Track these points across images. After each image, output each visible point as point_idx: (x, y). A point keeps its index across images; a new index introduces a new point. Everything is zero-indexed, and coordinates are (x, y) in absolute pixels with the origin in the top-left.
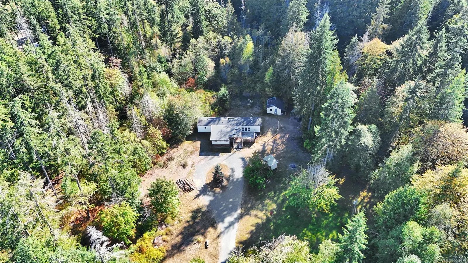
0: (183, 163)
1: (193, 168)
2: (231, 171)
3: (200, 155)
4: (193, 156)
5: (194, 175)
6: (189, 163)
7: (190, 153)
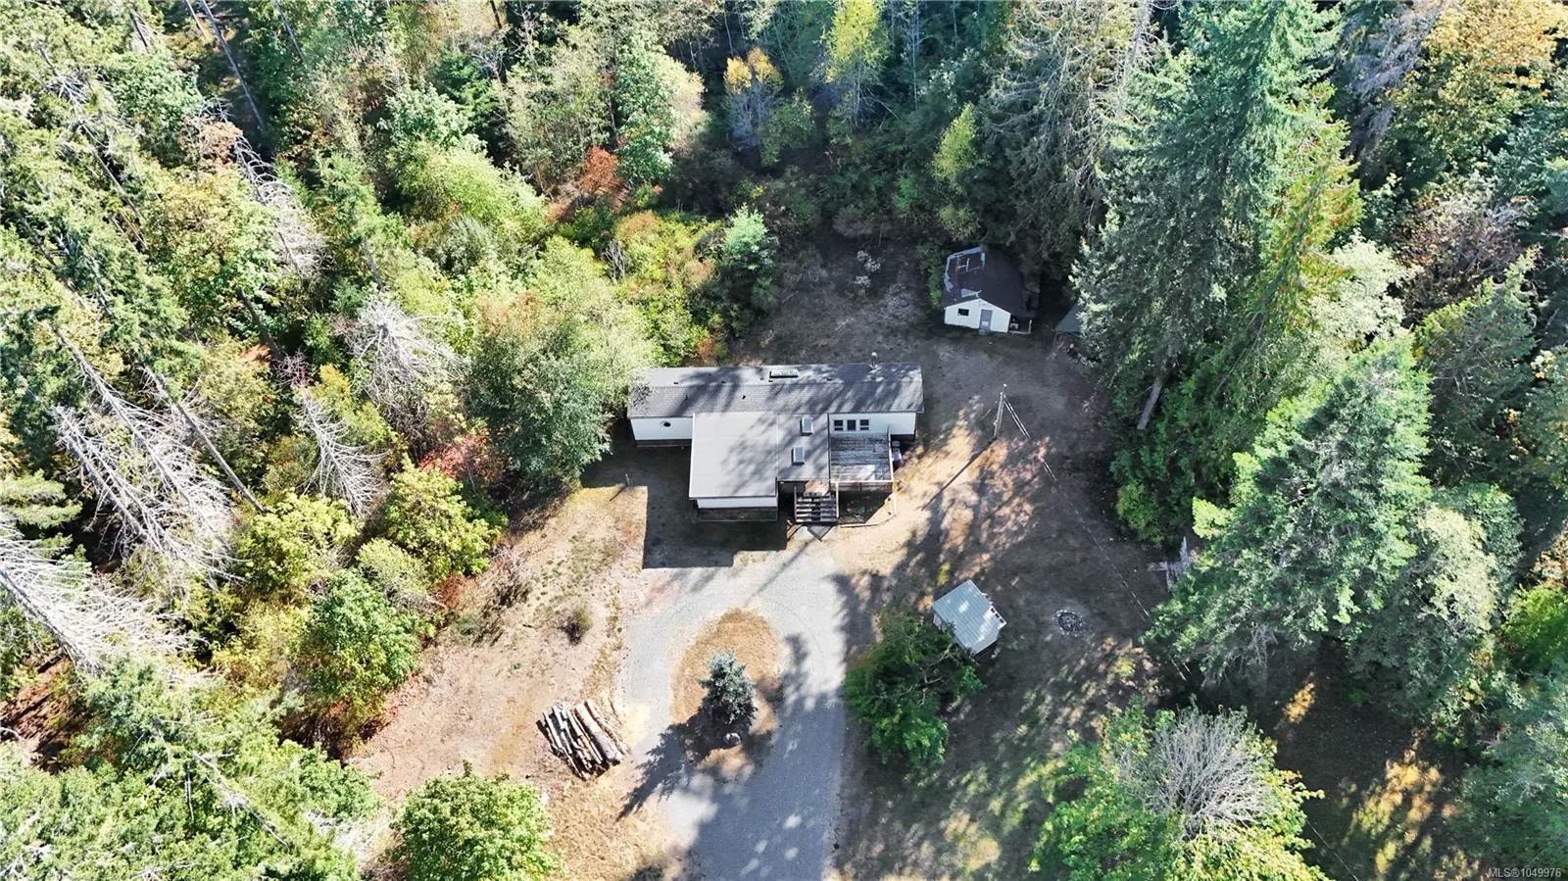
0: (569, 613)
1: (613, 640)
2: (786, 651)
3: (646, 565)
4: (616, 573)
5: (620, 678)
6: (599, 614)
7: (597, 556)
